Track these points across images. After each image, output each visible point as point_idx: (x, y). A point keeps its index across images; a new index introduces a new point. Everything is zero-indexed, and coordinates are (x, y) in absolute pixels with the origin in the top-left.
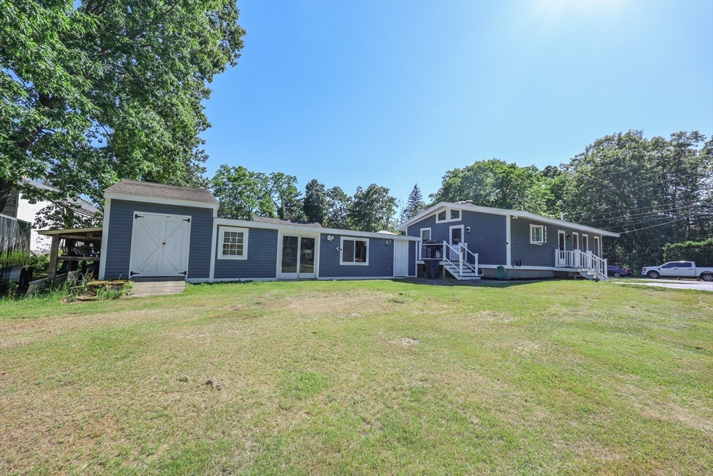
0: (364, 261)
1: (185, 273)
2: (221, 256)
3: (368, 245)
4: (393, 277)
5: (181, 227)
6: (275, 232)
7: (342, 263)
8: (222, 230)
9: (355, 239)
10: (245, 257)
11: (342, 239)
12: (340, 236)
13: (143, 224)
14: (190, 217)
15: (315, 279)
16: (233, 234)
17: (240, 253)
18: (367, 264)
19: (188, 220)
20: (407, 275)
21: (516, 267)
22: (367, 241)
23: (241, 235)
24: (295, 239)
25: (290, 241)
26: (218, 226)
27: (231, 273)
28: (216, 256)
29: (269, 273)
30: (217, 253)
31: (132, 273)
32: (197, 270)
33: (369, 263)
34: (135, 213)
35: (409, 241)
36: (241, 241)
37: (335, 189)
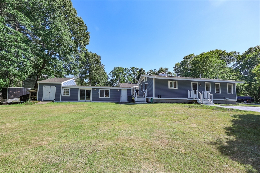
0: (108, 96)
1: (54, 100)
2: (63, 96)
3: (110, 91)
4: (120, 102)
5: (54, 88)
6: (78, 88)
7: (100, 97)
8: (63, 89)
9: (105, 90)
10: (69, 95)
11: (100, 90)
12: (99, 89)
13: (46, 89)
14: (56, 86)
15: (91, 102)
16: (66, 90)
17: (68, 95)
18: (109, 97)
19: (55, 87)
20: (127, 101)
21: (157, 98)
22: (110, 90)
23: (68, 90)
24: (84, 90)
25: (82, 91)
26: (62, 88)
27: (65, 100)
28: (62, 96)
29: (76, 100)
30: (62, 95)
31: (43, 100)
32: (57, 99)
33: (110, 97)
34: (44, 86)
35: (128, 90)
36: (68, 91)
37: (150, 71)
